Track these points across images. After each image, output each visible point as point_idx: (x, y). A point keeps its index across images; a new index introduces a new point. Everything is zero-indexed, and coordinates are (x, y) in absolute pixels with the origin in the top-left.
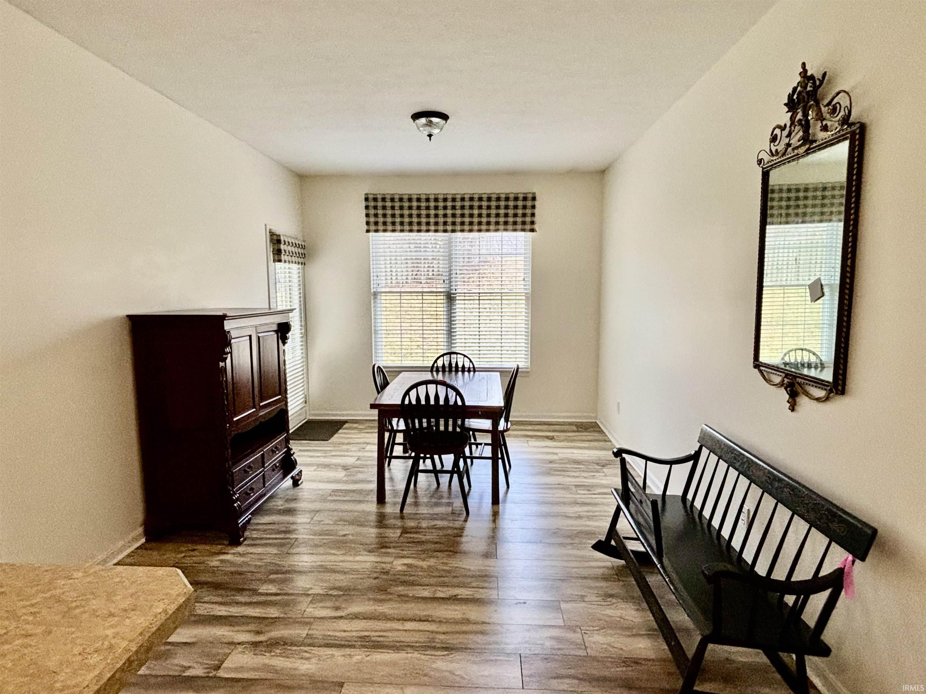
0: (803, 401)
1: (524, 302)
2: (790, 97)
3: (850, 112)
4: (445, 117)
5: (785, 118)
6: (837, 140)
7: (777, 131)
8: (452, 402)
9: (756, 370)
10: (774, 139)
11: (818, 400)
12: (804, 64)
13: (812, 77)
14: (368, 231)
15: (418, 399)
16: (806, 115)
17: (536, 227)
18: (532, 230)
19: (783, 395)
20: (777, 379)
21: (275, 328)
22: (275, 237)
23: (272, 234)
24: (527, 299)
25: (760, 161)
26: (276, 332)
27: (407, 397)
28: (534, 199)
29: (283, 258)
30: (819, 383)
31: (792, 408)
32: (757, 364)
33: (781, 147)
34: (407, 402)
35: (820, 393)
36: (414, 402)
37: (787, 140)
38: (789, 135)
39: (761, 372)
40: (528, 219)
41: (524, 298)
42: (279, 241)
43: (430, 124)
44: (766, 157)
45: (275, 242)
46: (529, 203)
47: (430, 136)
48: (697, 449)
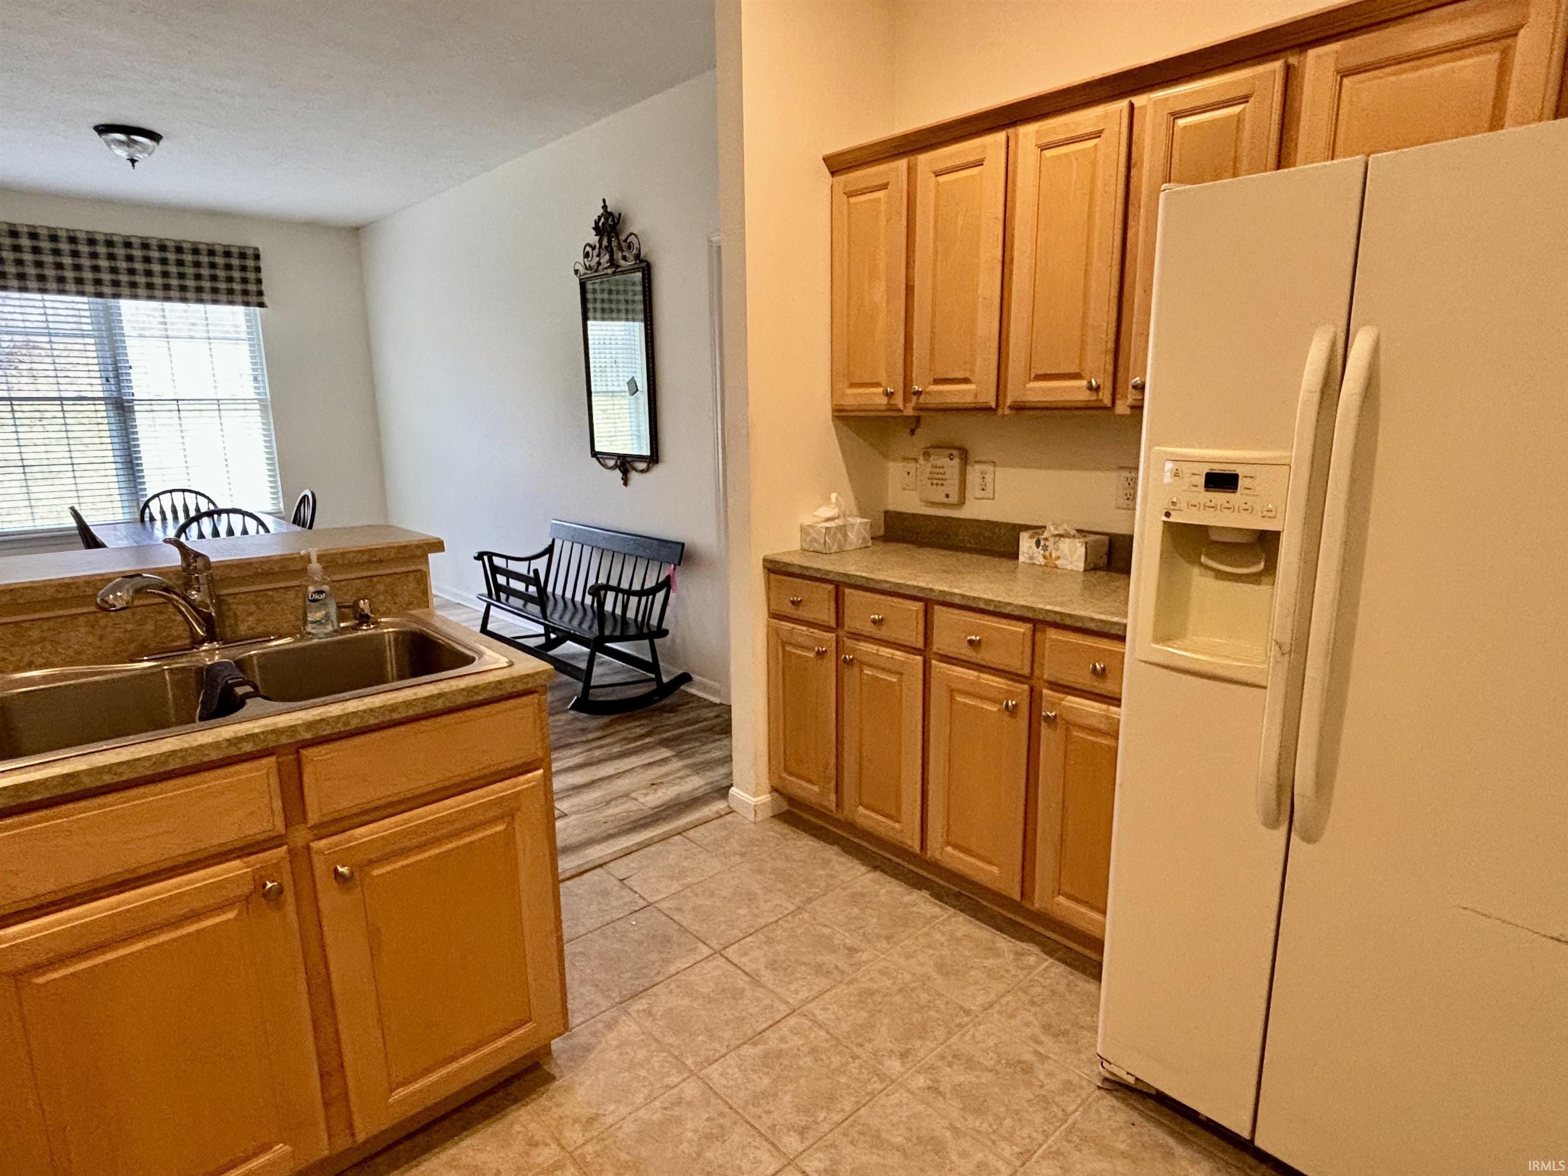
0: (634, 476)
1: (258, 413)
2: (597, 223)
3: (640, 251)
4: (155, 137)
5: (594, 239)
6: (633, 270)
7: (588, 249)
9: (594, 459)
10: (587, 255)
11: (642, 471)
12: (604, 201)
13: (611, 214)
16: (610, 242)
17: (266, 299)
18: (261, 305)
19: (618, 474)
20: (611, 463)
24: (264, 408)
25: (576, 272)
28: (257, 257)
30: (640, 458)
31: (626, 484)
32: (595, 454)
33: (593, 263)
35: (642, 466)
37: (597, 259)
38: (599, 255)
39: (598, 459)
40: (252, 287)
41: (258, 407)
43: (131, 143)
44: (582, 270)
46: (250, 263)
47: (133, 161)
48: (550, 543)
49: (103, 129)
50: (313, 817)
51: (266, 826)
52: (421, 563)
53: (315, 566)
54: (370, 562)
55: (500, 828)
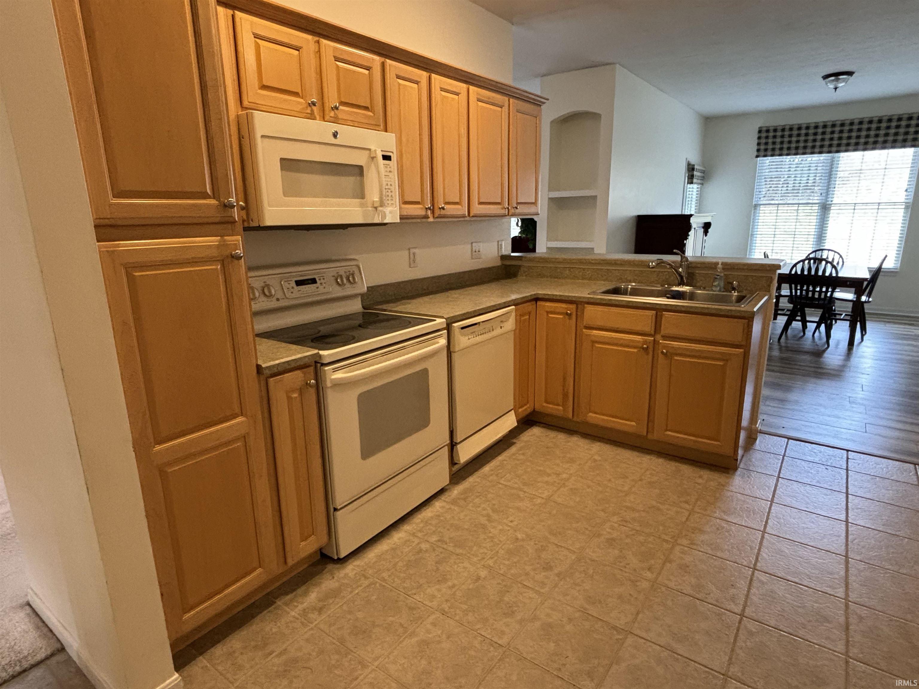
4: (850, 73)
8: (827, 274)
14: (757, 156)
15: (803, 270)
21: (703, 225)
22: (691, 167)
23: (689, 164)
24: (907, 208)
26: (703, 227)
27: (795, 268)
29: (695, 181)
34: (793, 272)
36: (799, 272)
41: (903, 207)
42: (693, 169)
43: (837, 80)
45: (691, 170)
47: (836, 89)
49: (826, 77)
50: (663, 332)
51: (649, 330)
52: (772, 274)
53: (720, 266)
54: (747, 269)
55: (721, 363)
